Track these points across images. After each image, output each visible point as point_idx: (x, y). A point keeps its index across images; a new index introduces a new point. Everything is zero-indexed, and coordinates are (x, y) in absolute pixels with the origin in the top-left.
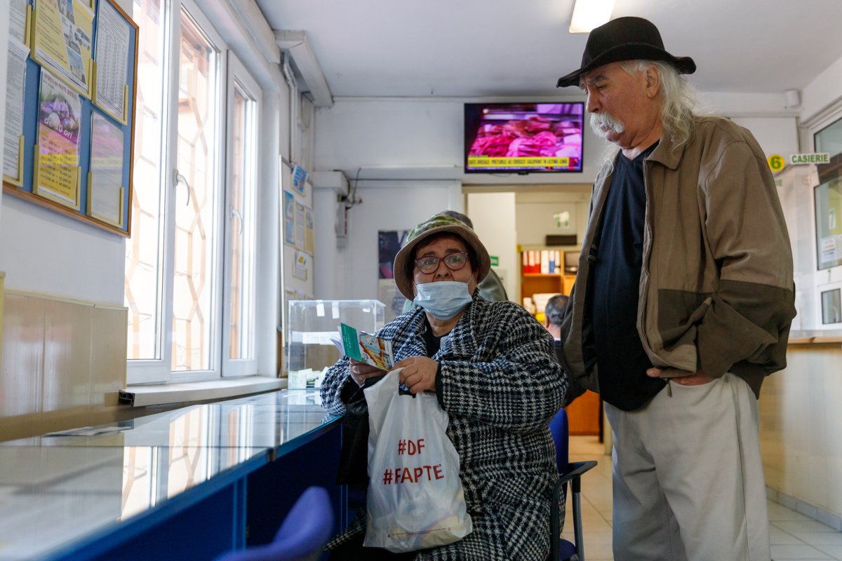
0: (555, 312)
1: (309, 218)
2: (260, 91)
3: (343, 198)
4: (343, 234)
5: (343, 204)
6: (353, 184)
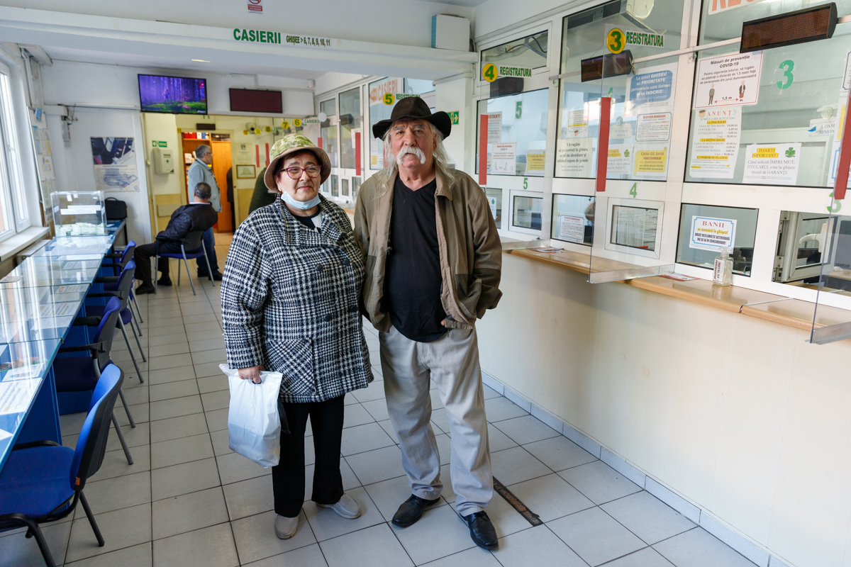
0: (198, 191)
1: (46, 134)
2: (8, 68)
3: (65, 118)
4: (68, 139)
5: (66, 122)
6: (71, 109)
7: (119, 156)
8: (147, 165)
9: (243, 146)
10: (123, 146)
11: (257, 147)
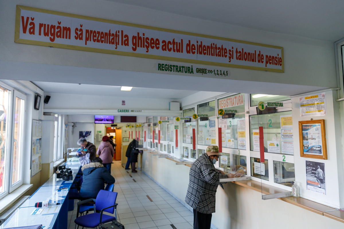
4: (73, 132)
5: (73, 127)
6: (75, 123)
7: (87, 137)
8: (95, 139)
9: (126, 131)
10: (88, 133)
11: (129, 132)
